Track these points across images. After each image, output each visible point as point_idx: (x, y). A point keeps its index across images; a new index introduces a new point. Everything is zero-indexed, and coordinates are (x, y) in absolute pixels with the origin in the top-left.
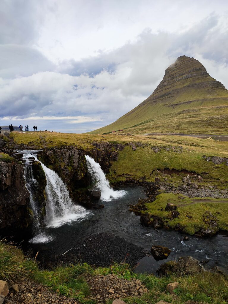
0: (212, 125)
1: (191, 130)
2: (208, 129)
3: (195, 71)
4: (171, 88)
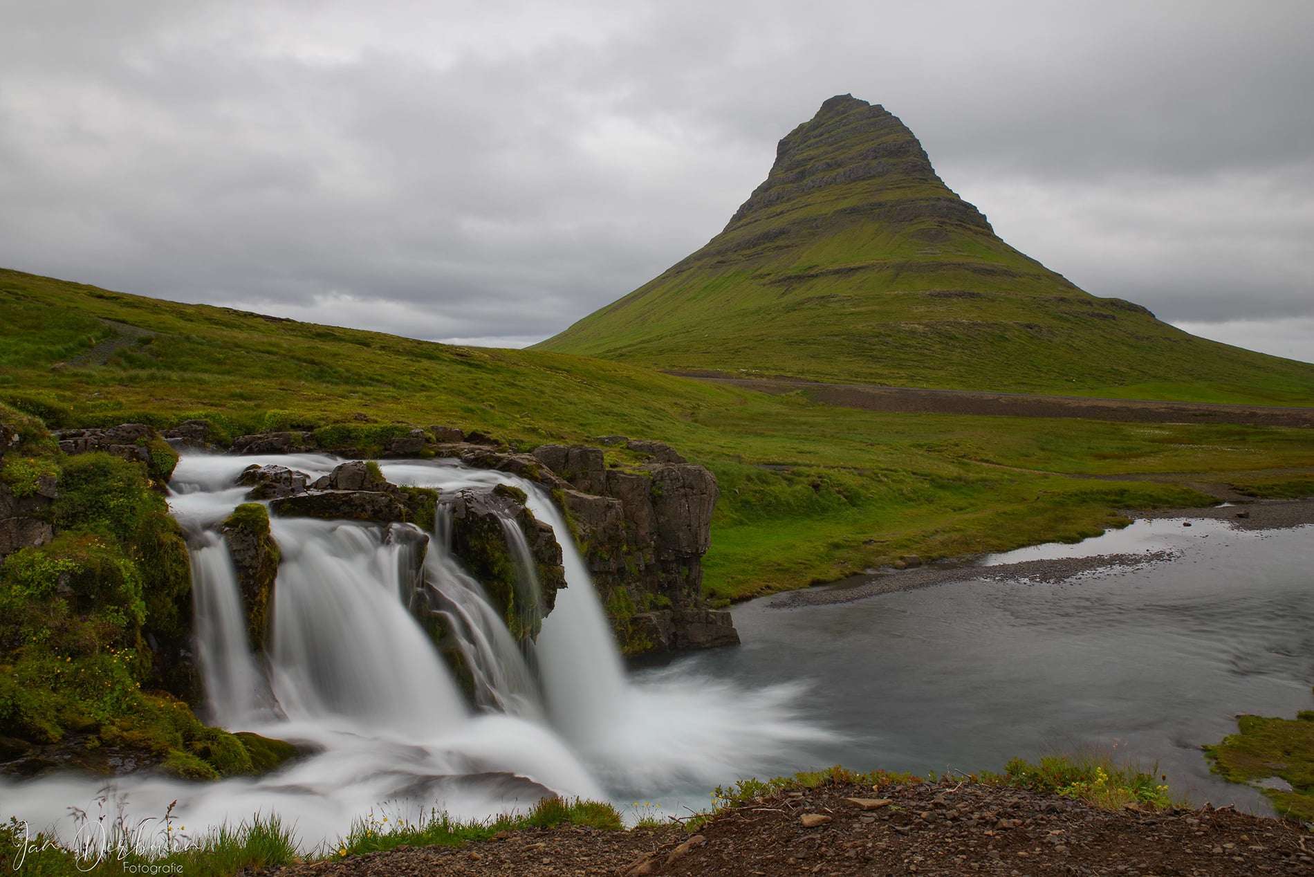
3: (883, 156)
4: (789, 213)
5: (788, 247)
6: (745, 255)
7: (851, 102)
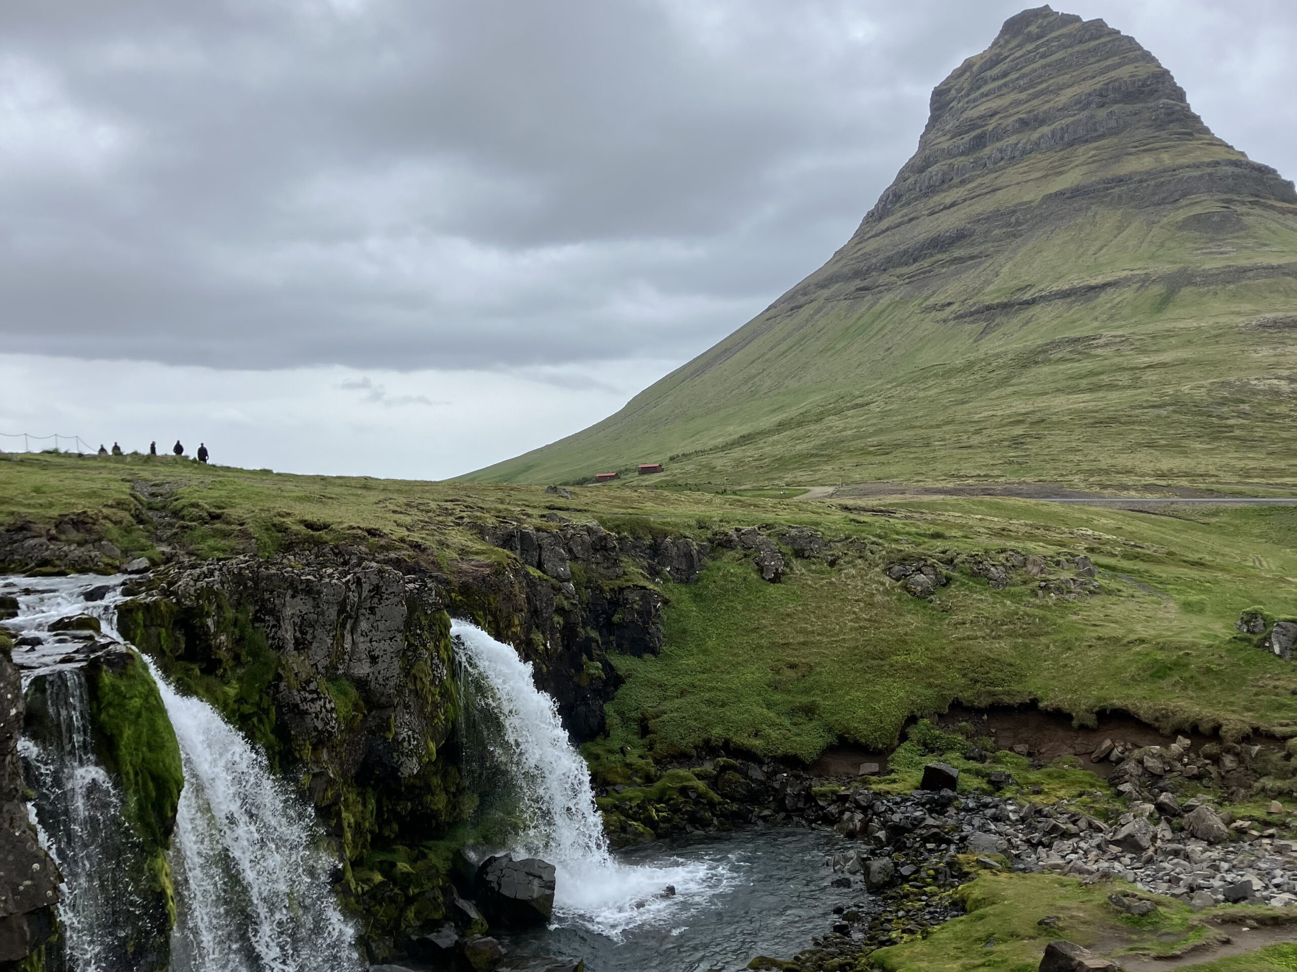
0: (1237, 433)
2: (1214, 458)
3: (1116, 102)
4: (967, 203)
5: (972, 258)
6: (902, 275)
7: (1052, 19)
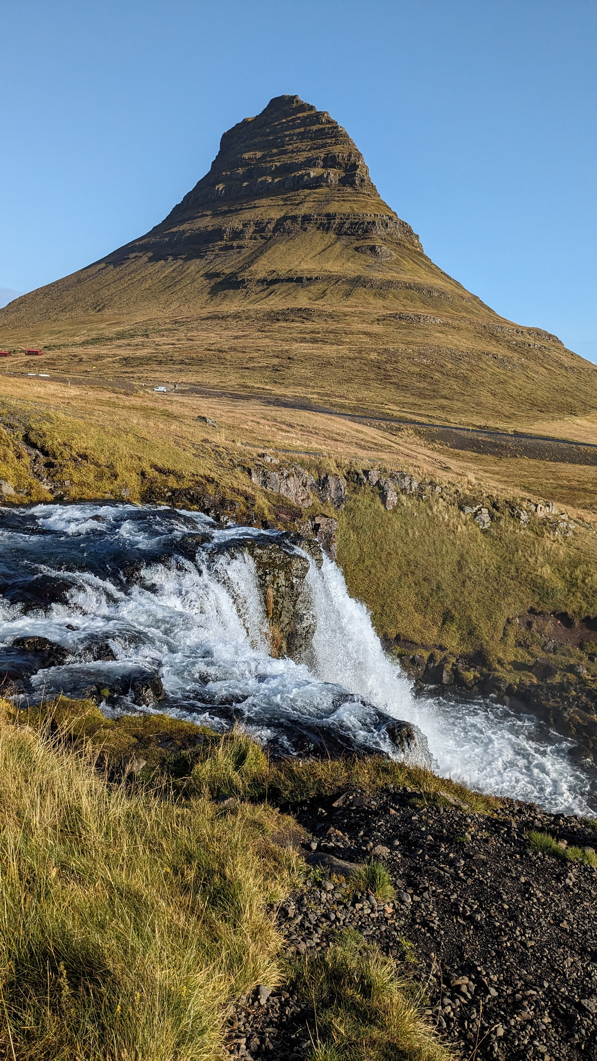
1: (328, 389)
2: (385, 393)
3: (331, 167)
7: (298, 105)
